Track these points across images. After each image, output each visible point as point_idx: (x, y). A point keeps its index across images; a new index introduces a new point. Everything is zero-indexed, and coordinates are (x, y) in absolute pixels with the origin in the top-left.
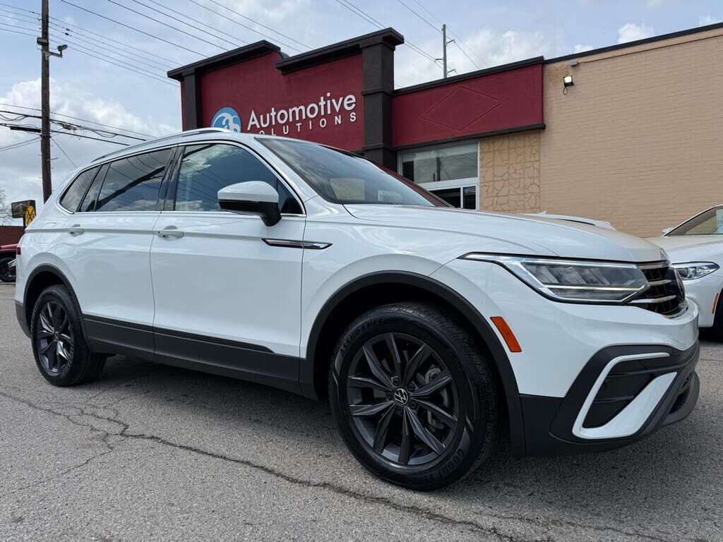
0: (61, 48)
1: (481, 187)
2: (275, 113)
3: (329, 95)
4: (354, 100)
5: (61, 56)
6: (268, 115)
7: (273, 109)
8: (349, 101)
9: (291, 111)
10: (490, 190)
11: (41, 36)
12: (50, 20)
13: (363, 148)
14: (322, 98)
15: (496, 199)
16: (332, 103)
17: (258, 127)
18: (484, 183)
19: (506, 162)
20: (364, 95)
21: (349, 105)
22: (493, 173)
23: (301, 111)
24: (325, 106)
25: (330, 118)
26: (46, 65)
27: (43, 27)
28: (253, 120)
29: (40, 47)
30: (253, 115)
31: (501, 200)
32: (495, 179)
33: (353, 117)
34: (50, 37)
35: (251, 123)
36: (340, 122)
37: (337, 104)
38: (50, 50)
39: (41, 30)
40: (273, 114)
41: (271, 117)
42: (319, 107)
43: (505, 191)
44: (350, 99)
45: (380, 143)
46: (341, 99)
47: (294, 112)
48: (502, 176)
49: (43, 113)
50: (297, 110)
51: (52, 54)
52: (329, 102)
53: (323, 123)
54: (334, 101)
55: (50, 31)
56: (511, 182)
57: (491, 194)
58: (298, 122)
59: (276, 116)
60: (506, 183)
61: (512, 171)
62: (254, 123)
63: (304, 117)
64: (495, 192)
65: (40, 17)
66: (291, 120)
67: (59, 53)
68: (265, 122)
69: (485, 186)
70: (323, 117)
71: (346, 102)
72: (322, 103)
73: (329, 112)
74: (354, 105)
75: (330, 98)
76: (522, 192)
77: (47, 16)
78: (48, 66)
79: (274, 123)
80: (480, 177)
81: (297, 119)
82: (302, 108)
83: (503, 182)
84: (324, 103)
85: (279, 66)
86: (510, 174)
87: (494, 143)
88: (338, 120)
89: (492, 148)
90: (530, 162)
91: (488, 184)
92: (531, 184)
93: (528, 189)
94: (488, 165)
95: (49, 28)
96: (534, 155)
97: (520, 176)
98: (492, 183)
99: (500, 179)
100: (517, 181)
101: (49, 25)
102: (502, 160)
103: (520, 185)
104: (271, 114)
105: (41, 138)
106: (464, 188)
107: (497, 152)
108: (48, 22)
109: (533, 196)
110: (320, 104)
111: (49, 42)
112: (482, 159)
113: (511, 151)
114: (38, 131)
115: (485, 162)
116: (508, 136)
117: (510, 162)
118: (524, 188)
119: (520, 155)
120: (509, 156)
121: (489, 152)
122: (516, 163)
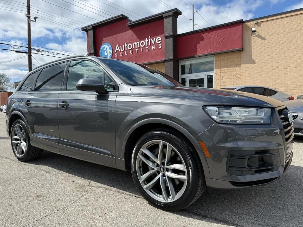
1: (215, 75)
2: (127, 45)
3: (149, 37)
4: (160, 39)
5: (35, 21)
7: (126, 43)
9: (133, 44)
10: (219, 77)
11: (27, 13)
13: (164, 59)
14: (147, 38)
15: (221, 80)
16: (151, 40)
17: (120, 51)
20: (165, 37)
22: (220, 69)
23: (137, 44)
25: (150, 47)
27: (28, 9)
28: (117, 48)
29: (27, 18)
30: (117, 46)
31: (224, 81)
32: (222, 72)
33: (160, 46)
34: (31, 14)
37: (153, 41)
38: (31, 19)
39: (27, 11)
41: (125, 46)
42: (145, 42)
43: (225, 77)
44: (159, 39)
45: (172, 57)
46: (155, 39)
47: (135, 44)
49: (28, 46)
51: (32, 21)
53: (147, 49)
56: (228, 73)
58: (137, 48)
60: (226, 73)
61: (228, 68)
62: (117, 49)
63: (139, 47)
64: (222, 77)
65: (27, 6)
66: (133, 48)
67: (34, 20)
68: (122, 49)
69: (217, 75)
70: (147, 46)
71: (157, 40)
73: (150, 44)
74: (160, 41)
77: (30, 5)
78: (30, 26)
79: (126, 49)
80: (215, 71)
82: (138, 42)
84: (148, 40)
85: (128, 25)
86: (228, 70)
87: (221, 56)
88: (153, 47)
89: (220, 59)
90: (236, 64)
91: (218, 74)
92: (237, 74)
93: (236, 76)
94: (218, 66)
95: (30, 10)
96: (238, 62)
97: (232, 71)
98: (220, 74)
99: (224, 72)
100: (231, 72)
101: (31, 8)
102: (225, 64)
103: (232, 74)
104: (125, 45)
105: (28, 56)
106: (208, 76)
107: (222, 60)
108: (30, 7)
109: (238, 79)
110: (146, 41)
111: (31, 16)
112: (215, 64)
113: (228, 60)
114: (27, 53)
115: (217, 65)
116: (227, 54)
117: (228, 65)
118: (234, 76)
119: (232, 61)
120: (227, 62)
121: (219, 60)
122: (231, 65)
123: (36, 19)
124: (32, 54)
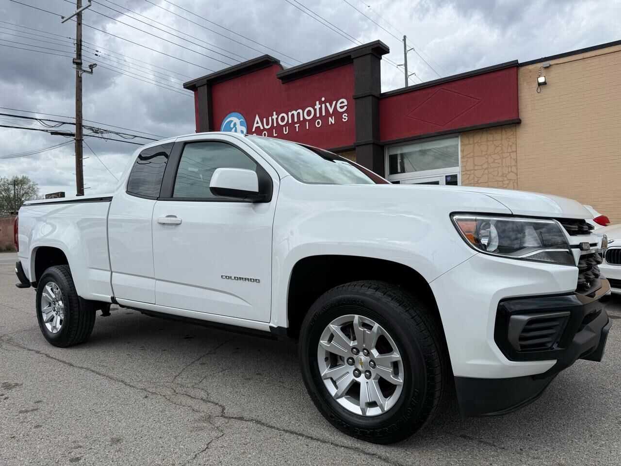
0: (91, 67)
1: (462, 175)
2: (276, 116)
3: (323, 99)
4: (346, 103)
5: (91, 72)
6: (270, 118)
7: (274, 113)
8: (342, 104)
9: (290, 114)
10: (470, 179)
11: (75, 56)
12: (83, 43)
13: (354, 143)
14: (317, 103)
16: (326, 106)
17: (262, 128)
18: (465, 171)
19: (486, 153)
20: (355, 99)
21: (342, 107)
22: (474, 163)
23: (299, 114)
24: (321, 109)
25: (325, 119)
26: (79, 80)
27: (77, 49)
28: (257, 123)
29: (75, 66)
30: (257, 118)
32: (476, 168)
33: (345, 118)
34: (83, 58)
35: (255, 125)
36: (333, 122)
37: (331, 107)
38: (83, 68)
39: (76, 52)
40: (275, 117)
41: (273, 120)
42: (315, 110)
43: (484, 179)
45: (370, 139)
46: (334, 102)
47: (293, 115)
48: (482, 165)
49: (77, 120)
50: (295, 113)
51: (85, 71)
52: (323, 105)
53: (318, 124)
54: (328, 104)
55: (83, 52)
56: (491, 170)
57: (472, 182)
58: (296, 123)
59: (277, 119)
60: (486, 171)
61: (491, 160)
62: (258, 125)
63: (302, 119)
64: (476, 180)
65: (75, 42)
66: (290, 122)
67: (90, 70)
68: (267, 124)
69: (466, 174)
70: (318, 118)
71: (339, 105)
72: (318, 106)
73: (324, 114)
74: (346, 108)
75: (325, 102)
76: (501, 179)
77: (81, 41)
78: (81, 81)
79: (275, 125)
80: (462, 167)
81: (296, 120)
82: (300, 111)
83: (483, 170)
84: (320, 106)
85: (279, 76)
86: (489, 164)
87: (473, 136)
88: (332, 120)
89: (471, 141)
90: (507, 152)
91: (469, 173)
92: (509, 172)
93: (506, 176)
94: (468, 156)
95: (82, 50)
96: (511, 146)
97: (498, 165)
98: (472, 172)
99: (480, 167)
100: (496, 169)
101: (83, 47)
102: (482, 151)
103: (498, 173)
104: (273, 117)
105: (75, 141)
106: (446, 176)
107: (476, 144)
108: (81, 45)
109: (511, 182)
110: (316, 107)
111: (83, 61)
112: (462, 151)
113: (489, 143)
114: (73, 135)
115: (465, 153)
116: (486, 131)
117: (489, 153)
118: (502, 176)
119: (498, 146)
120: (487, 148)
121: (469, 144)
122: (495, 154)
123: (93, 69)
124: (84, 138)
